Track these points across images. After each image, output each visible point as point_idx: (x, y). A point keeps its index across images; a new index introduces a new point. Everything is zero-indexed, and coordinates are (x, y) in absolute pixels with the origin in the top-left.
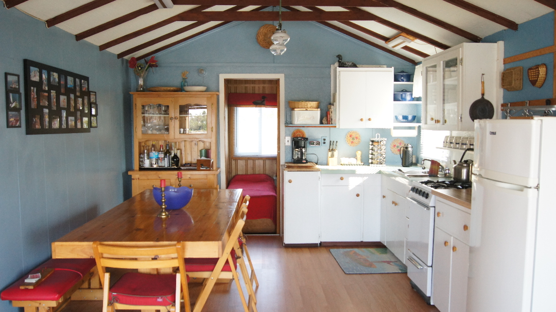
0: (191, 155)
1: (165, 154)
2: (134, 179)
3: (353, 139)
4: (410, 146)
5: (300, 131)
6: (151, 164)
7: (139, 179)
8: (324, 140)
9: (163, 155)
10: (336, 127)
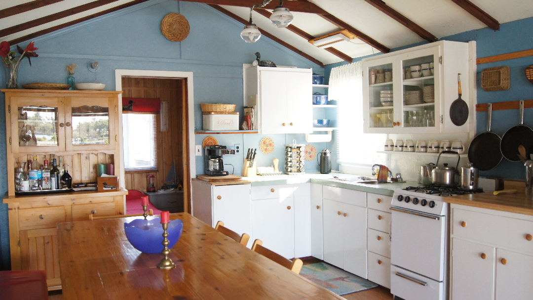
0: (81, 173)
1: (52, 173)
2: (11, 209)
3: (267, 146)
4: (328, 151)
5: (211, 139)
6: (31, 187)
7: (18, 208)
8: (238, 148)
9: (49, 173)
10: (257, 132)
